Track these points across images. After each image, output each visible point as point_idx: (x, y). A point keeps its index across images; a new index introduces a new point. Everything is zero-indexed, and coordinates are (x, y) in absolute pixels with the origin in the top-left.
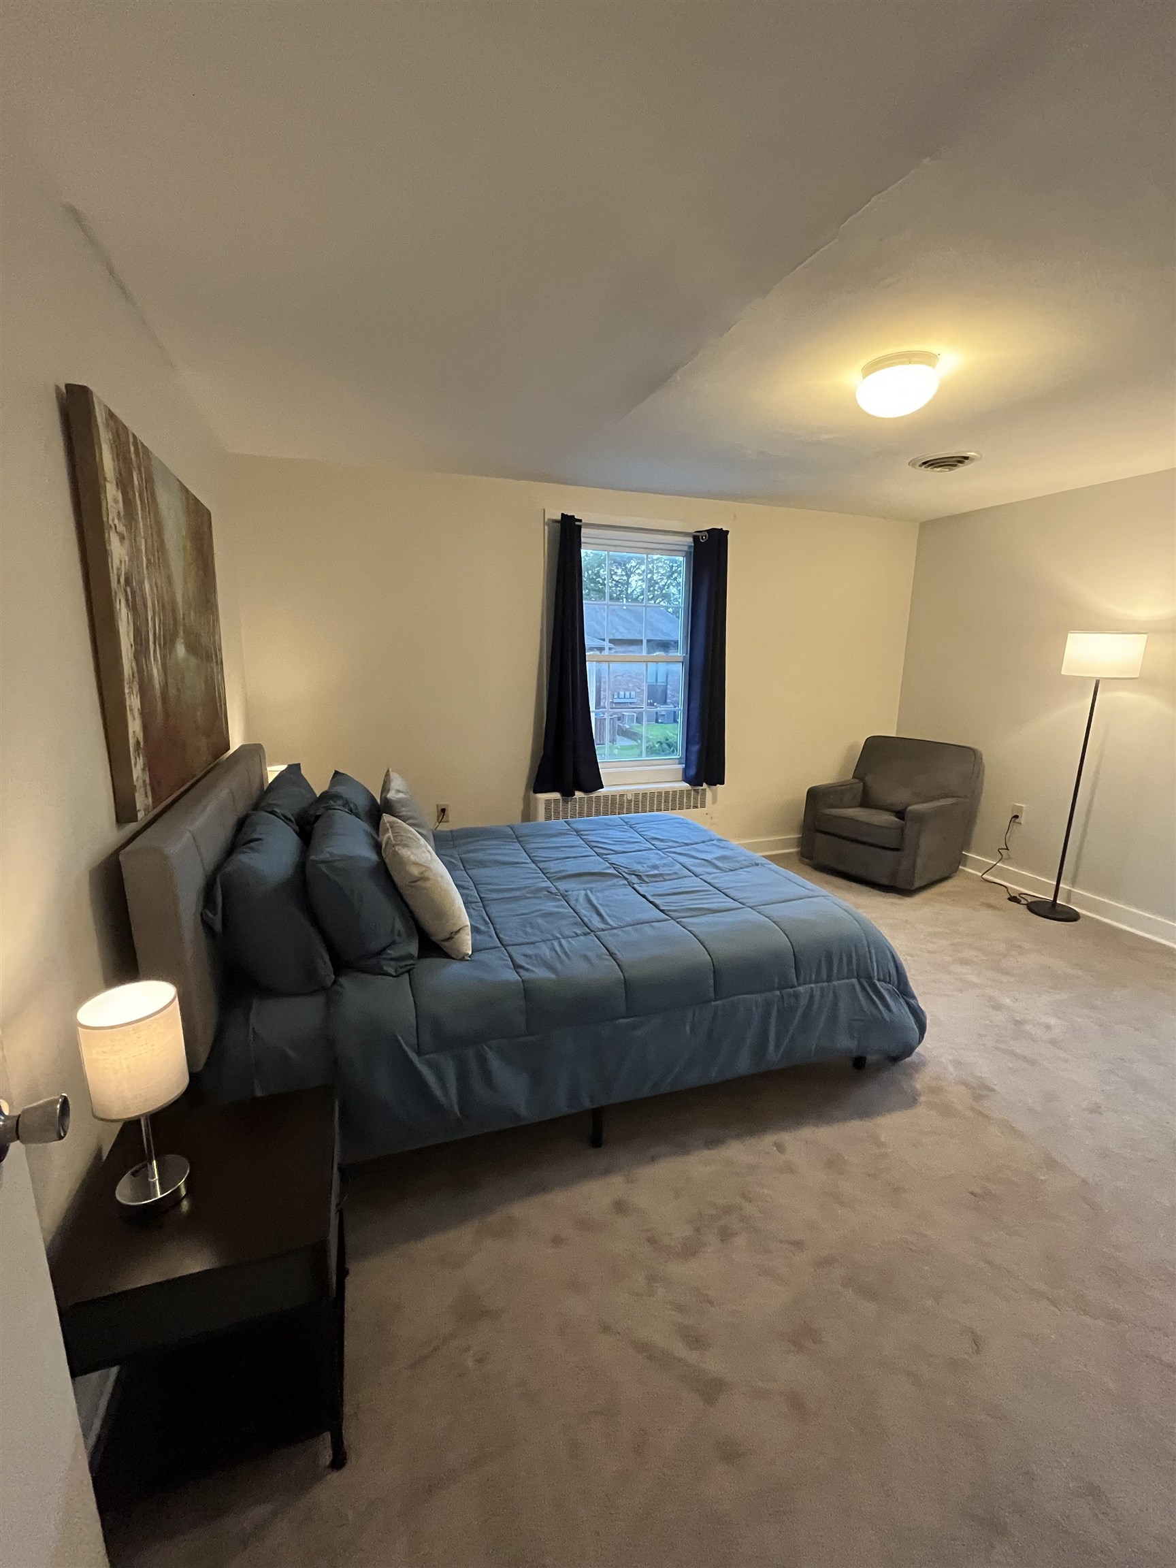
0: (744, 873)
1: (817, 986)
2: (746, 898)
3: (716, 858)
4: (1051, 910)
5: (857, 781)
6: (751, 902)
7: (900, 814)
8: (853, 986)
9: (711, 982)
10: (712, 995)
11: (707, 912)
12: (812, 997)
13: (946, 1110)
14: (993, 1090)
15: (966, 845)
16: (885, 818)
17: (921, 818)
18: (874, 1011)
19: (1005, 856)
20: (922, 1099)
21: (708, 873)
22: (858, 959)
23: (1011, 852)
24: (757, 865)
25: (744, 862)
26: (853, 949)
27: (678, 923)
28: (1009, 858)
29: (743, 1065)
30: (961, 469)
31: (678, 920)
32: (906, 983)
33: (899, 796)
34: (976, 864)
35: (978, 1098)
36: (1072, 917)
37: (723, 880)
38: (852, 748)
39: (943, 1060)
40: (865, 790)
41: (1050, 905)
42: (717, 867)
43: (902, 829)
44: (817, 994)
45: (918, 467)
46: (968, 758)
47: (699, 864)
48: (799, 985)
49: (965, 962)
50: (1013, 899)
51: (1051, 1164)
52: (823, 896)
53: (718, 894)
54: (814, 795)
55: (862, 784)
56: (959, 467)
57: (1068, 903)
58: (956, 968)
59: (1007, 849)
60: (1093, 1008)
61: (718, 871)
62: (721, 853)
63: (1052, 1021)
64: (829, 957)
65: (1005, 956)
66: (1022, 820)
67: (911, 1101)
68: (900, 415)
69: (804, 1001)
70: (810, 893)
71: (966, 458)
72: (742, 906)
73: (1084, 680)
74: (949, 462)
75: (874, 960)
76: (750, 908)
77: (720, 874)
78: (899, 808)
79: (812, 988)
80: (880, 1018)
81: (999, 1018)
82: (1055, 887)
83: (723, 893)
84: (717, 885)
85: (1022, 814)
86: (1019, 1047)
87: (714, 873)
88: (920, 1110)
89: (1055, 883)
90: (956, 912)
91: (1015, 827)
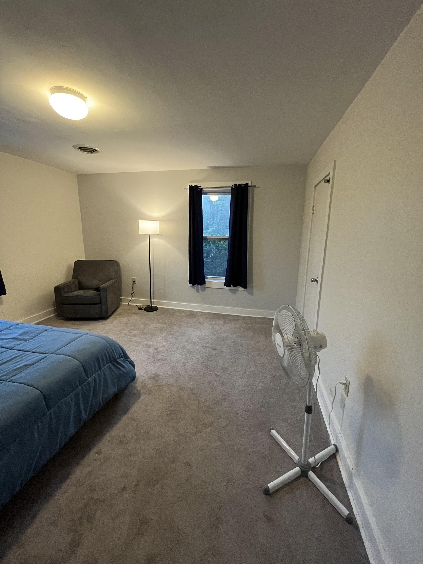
0: (40, 337)
1: (96, 375)
2: (46, 350)
3: (19, 335)
4: (151, 309)
5: (75, 280)
6: (52, 350)
7: (97, 289)
8: (110, 366)
9: (44, 403)
10: (46, 410)
11: (26, 367)
12: (95, 380)
13: (150, 392)
14: (159, 375)
15: (121, 295)
16: (91, 292)
17: (105, 289)
18: (119, 371)
19: (134, 295)
20: (142, 392)
21: (18, 345)
22: (109, 355)
23: (135, 294)
24: (46, 330)
25: (37, 332)
26: (106, 351)
27: (9, 382)
28: (135, 296)
29: (72, 429)
30: (94, 155)
31: (8, 380)
32: (126, 354)
33: (95, 283)
34: (126, 300)
35: (156, 381)
36: (156, 309)
37: (28, 345)
38: (69, 266)
39: (142, 374)
40: (80, 283)
41: (150, 307)
42: (24, 340)
43: (100, 295)
44: (97, 378)
45: (77, 149)
46: (115, 264)
47: (8, 342)
48: (88, 379)
49: (134, 336)
50: (140, 309)
51: (182, 389)
52: (86, 334)
53: (29, 354)
54: (58, 290)
55: (77, 281)
56: (94, 154)
57: (154, 305)
58: (134, 339)
59: (134, 293)
60: (172, 335)
61: (24, 341)
62: (22, 331)
63: (164, 343)
64: (98, 360)
65: (145, 328)
66: (136, 282)
67: (138, 396)
68: (79, 119)
69: (92, 385)
70: (79, 335)
71: (96, 150)
72: (46, 355)
73: (144, 235)
74: (90, 150)
75: (115, 352)
76: (52, 354)
77: (26, 343)
78: (95, 287)
79: (94, 377)
80: (123, 373)
81: (151, 350)
82: (150, 301)
83: (32, 352)
84: (26, 350)
85: (135, 280)
86: (159, 357)
87: (21, 343)
88: (143, 397)
89: (150, 300)
90: (125, 319)
91: (134, 285)
